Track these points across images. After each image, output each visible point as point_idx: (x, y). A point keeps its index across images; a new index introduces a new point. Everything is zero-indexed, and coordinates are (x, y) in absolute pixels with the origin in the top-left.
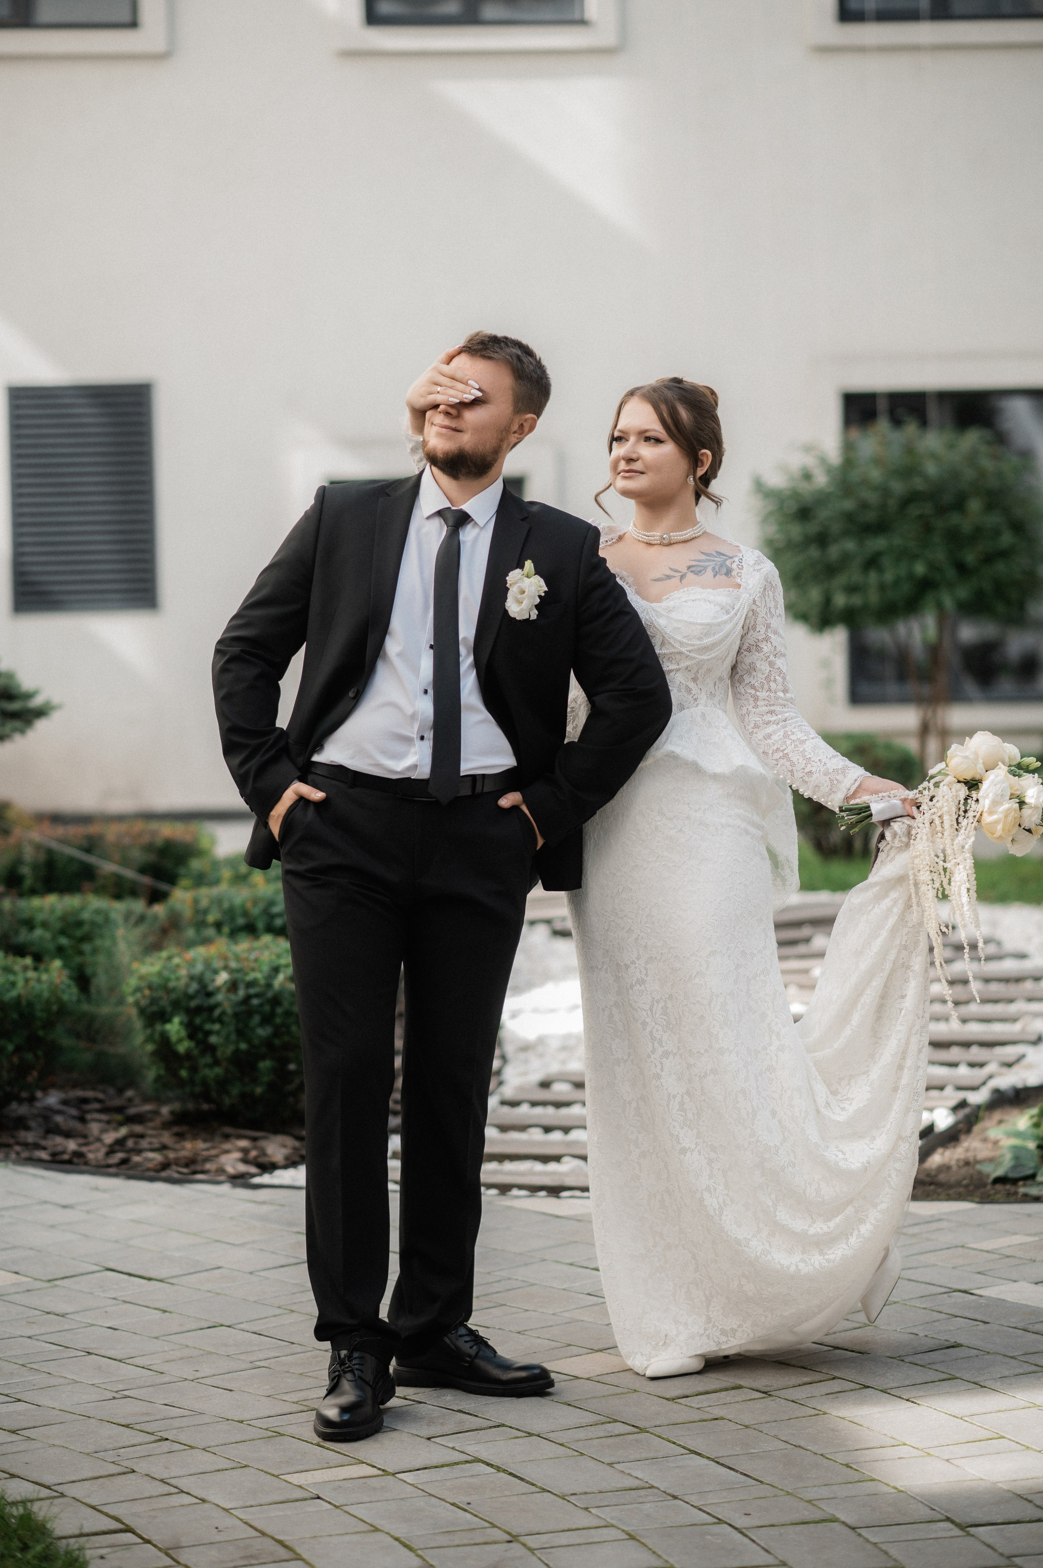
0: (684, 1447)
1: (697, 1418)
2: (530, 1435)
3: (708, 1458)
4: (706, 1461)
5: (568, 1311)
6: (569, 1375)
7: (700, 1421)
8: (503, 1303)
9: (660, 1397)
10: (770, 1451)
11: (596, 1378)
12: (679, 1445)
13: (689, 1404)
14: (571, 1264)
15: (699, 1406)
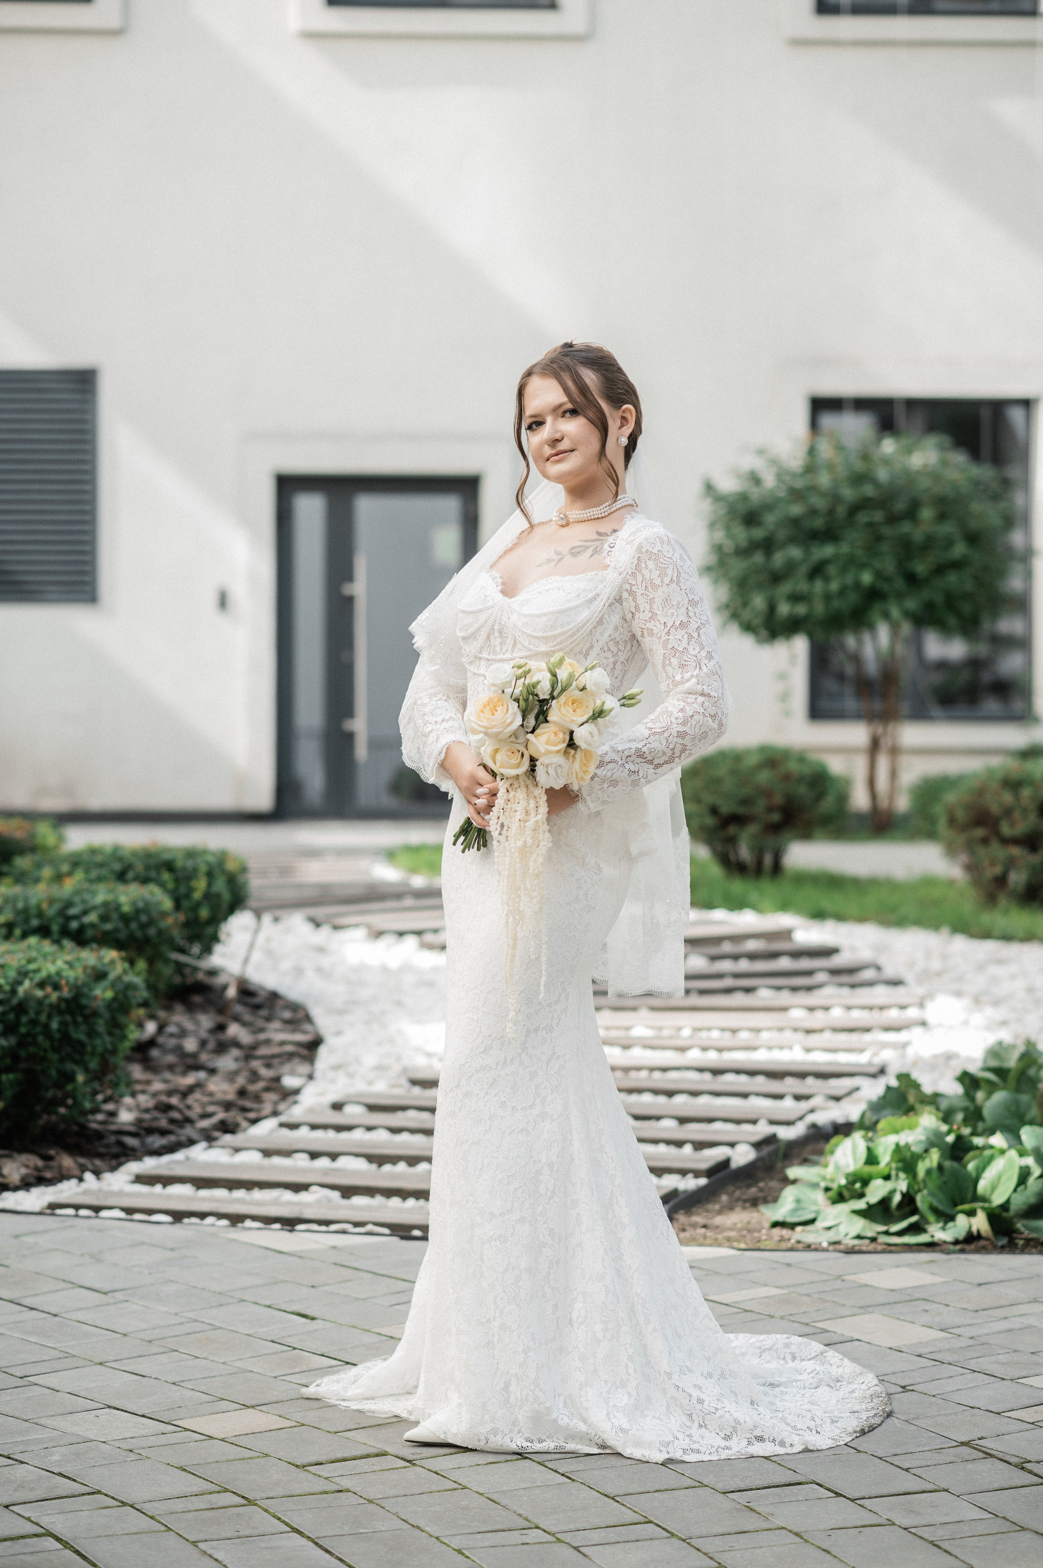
0: (287, 1524)
1: (320, 1489)
3: (309, 1538)
4: (304, 1541)
5: (241, 1359)
6: (203, 1435)
7: (321, 1493)
8: (175, 1349)
9: (289, 1463)
10: (382, 1531)
11: (232, 1439)
12: (284, 1522)
13: (318, 1473)
14: (269, 1307)
15: (328, 1476)
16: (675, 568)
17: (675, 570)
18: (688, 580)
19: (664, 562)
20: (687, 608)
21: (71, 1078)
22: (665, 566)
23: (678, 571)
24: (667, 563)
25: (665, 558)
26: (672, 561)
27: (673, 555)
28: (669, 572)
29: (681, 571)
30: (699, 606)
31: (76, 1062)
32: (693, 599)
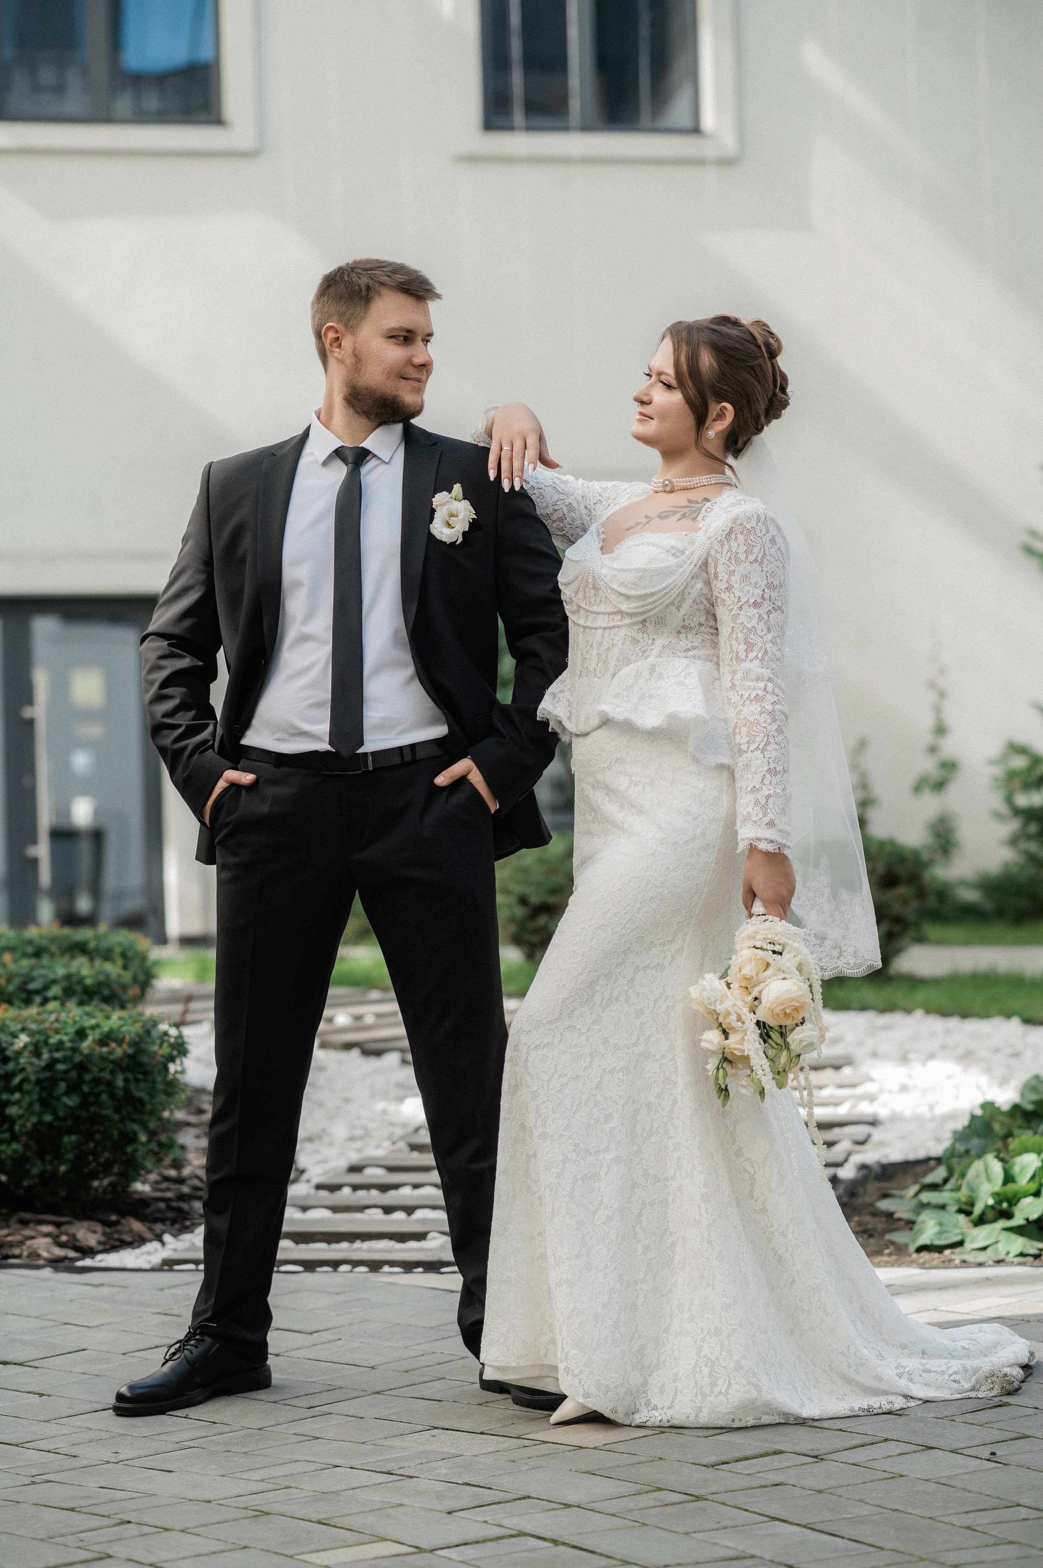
2: (567, 1506)
16: (762, 548)
17: (762, 551)
18: (772, 563)
19: (754, 540)
20: (764, 590)
21: (132, 1138)
22: (753, 544)
23: (764, 551)
24: (756, 541)
25: (755, 536)
26: (761, 541)
27: (765, 535)
28: (756, 550)
29: (767, 552)
30: (777, 591)
31: (134, 1121)
32: (772, 583)
